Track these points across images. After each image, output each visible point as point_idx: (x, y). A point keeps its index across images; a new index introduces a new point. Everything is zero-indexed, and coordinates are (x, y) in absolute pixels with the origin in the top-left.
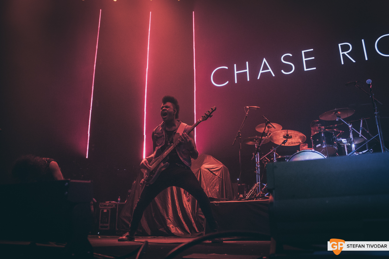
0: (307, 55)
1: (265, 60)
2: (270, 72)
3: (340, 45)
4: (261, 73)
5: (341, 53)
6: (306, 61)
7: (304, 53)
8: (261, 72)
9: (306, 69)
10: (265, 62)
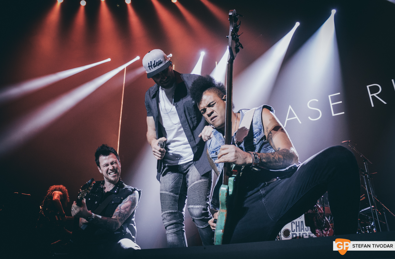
0: (334, 99)
1: (290, 107)
2: (296, 119)
3: (368, 87)
4: (287, 121)
5: (370, 95)
6: (333, 105)
7: (331, 97)
8: (287, 119)
9: (334, 114)
10: (290, 109)
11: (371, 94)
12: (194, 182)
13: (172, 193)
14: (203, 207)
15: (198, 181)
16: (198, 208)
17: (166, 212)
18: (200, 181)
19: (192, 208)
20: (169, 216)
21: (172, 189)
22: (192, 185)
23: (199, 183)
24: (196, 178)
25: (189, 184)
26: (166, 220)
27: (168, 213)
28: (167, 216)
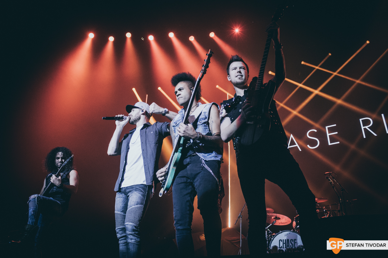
0: (331, 130)
2: (297, 147)
3: (361, 120)
5: (363, 128)
6: (330, 136)
7: (328, 128)
9: (331, 143)
10: (292, 138)
11: (363, 126)
12: (132, 206)
13: (122, 213)
14: (135, 225)
15: (135, 206)
16: (131, 225)
17: (119, 228)
18: (136, 206)
19: (127, 224)
20: (120, 231)
21: (122, 209)
22: (130, 208)
23: (135, 208)
24: (134, 204)
25: (128, 207)
26: (119, 233)
27: (120, 228)
28: (119, 231)
